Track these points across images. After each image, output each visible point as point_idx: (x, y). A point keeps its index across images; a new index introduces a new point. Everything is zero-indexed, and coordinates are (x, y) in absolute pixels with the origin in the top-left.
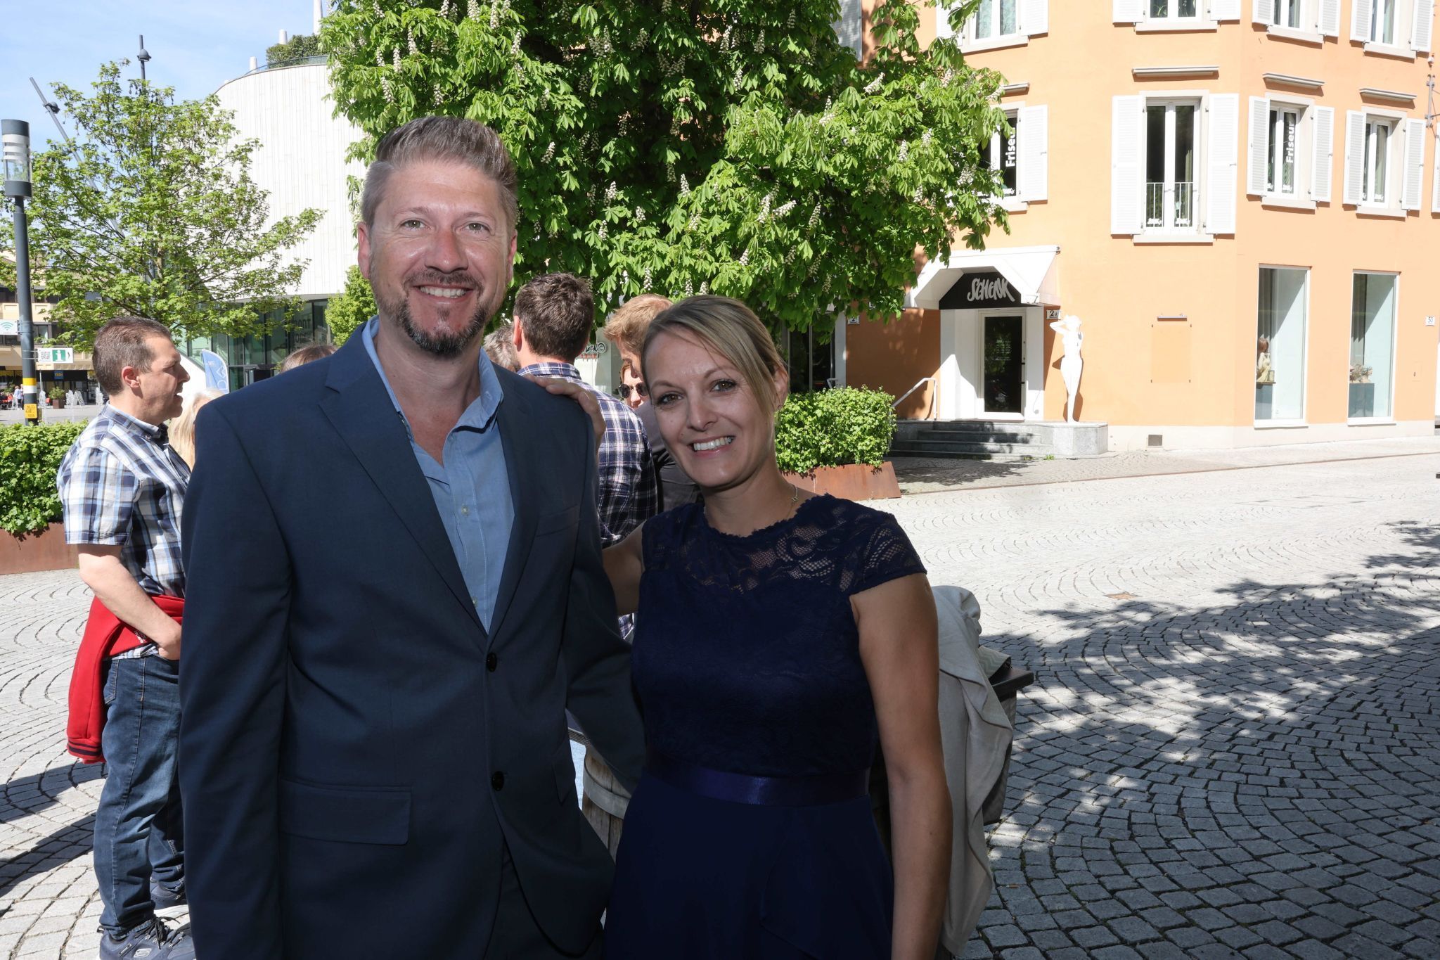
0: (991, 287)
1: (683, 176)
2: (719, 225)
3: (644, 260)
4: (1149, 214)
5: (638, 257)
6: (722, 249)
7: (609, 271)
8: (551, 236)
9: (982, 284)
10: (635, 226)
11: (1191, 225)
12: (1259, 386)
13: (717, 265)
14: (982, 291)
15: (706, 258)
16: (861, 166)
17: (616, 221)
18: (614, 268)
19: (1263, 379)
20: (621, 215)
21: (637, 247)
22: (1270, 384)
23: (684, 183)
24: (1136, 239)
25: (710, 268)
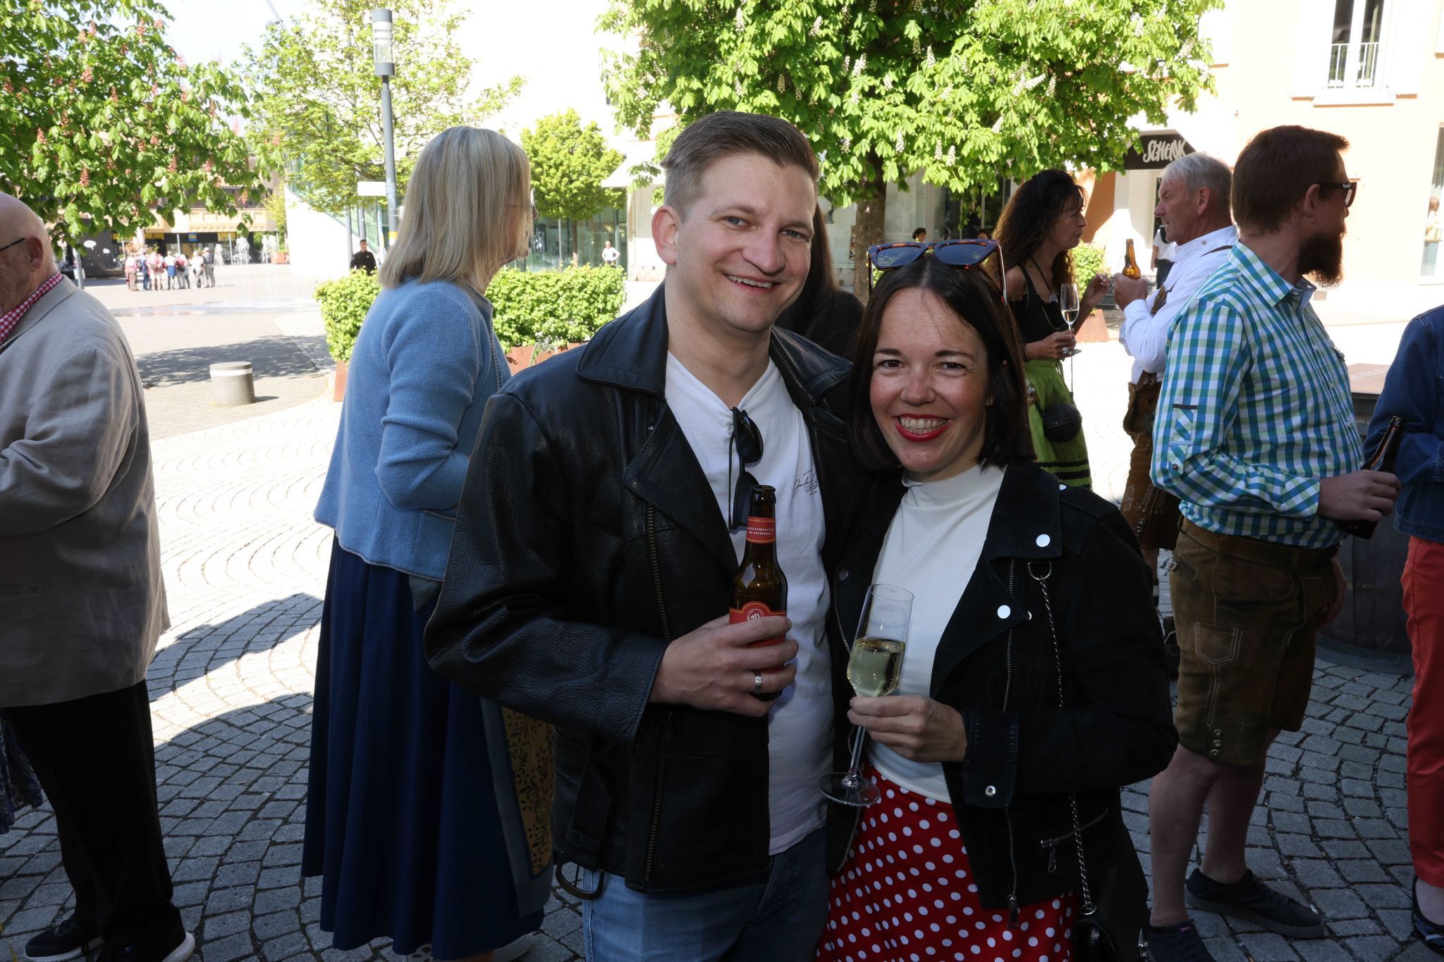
0: (1167, 149)
1: (929, 48)
2: (967, 96)
3: (895, 125)
4: (1332, 76)
5: (891, 123)
6: (972, 116)
7: (864, 135)
8: (811, 103)
9: (1159, 146)
10: (883, 93)
11: (1373, 85)
12: (1427, 243)
13: (966, 132)
14: (1158, 153)
15: (955, 125)
16: (1099, 40)
17: (867, 89)
18: (868, 132)
19: (1431, 237)
20: (871, 84)
21: (888, 113)
22: (1436, 242)
23: (930, 55)
24: (1316, 102)
25: (960, 135)
